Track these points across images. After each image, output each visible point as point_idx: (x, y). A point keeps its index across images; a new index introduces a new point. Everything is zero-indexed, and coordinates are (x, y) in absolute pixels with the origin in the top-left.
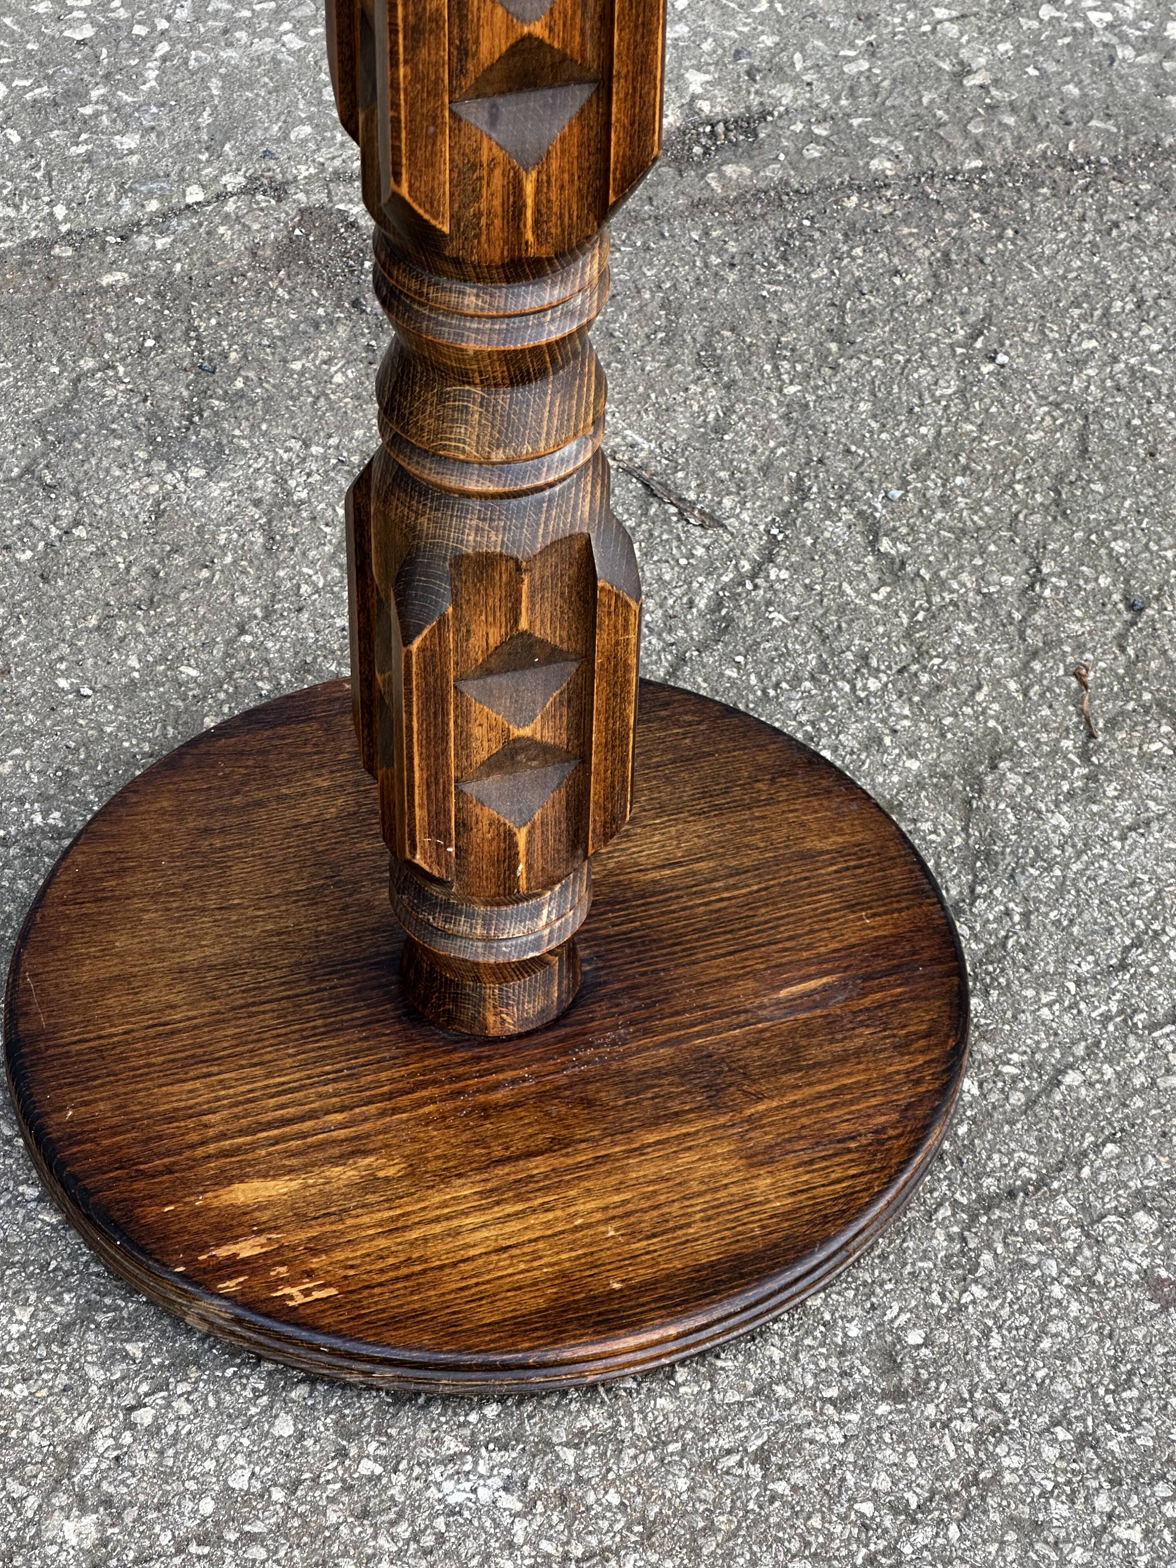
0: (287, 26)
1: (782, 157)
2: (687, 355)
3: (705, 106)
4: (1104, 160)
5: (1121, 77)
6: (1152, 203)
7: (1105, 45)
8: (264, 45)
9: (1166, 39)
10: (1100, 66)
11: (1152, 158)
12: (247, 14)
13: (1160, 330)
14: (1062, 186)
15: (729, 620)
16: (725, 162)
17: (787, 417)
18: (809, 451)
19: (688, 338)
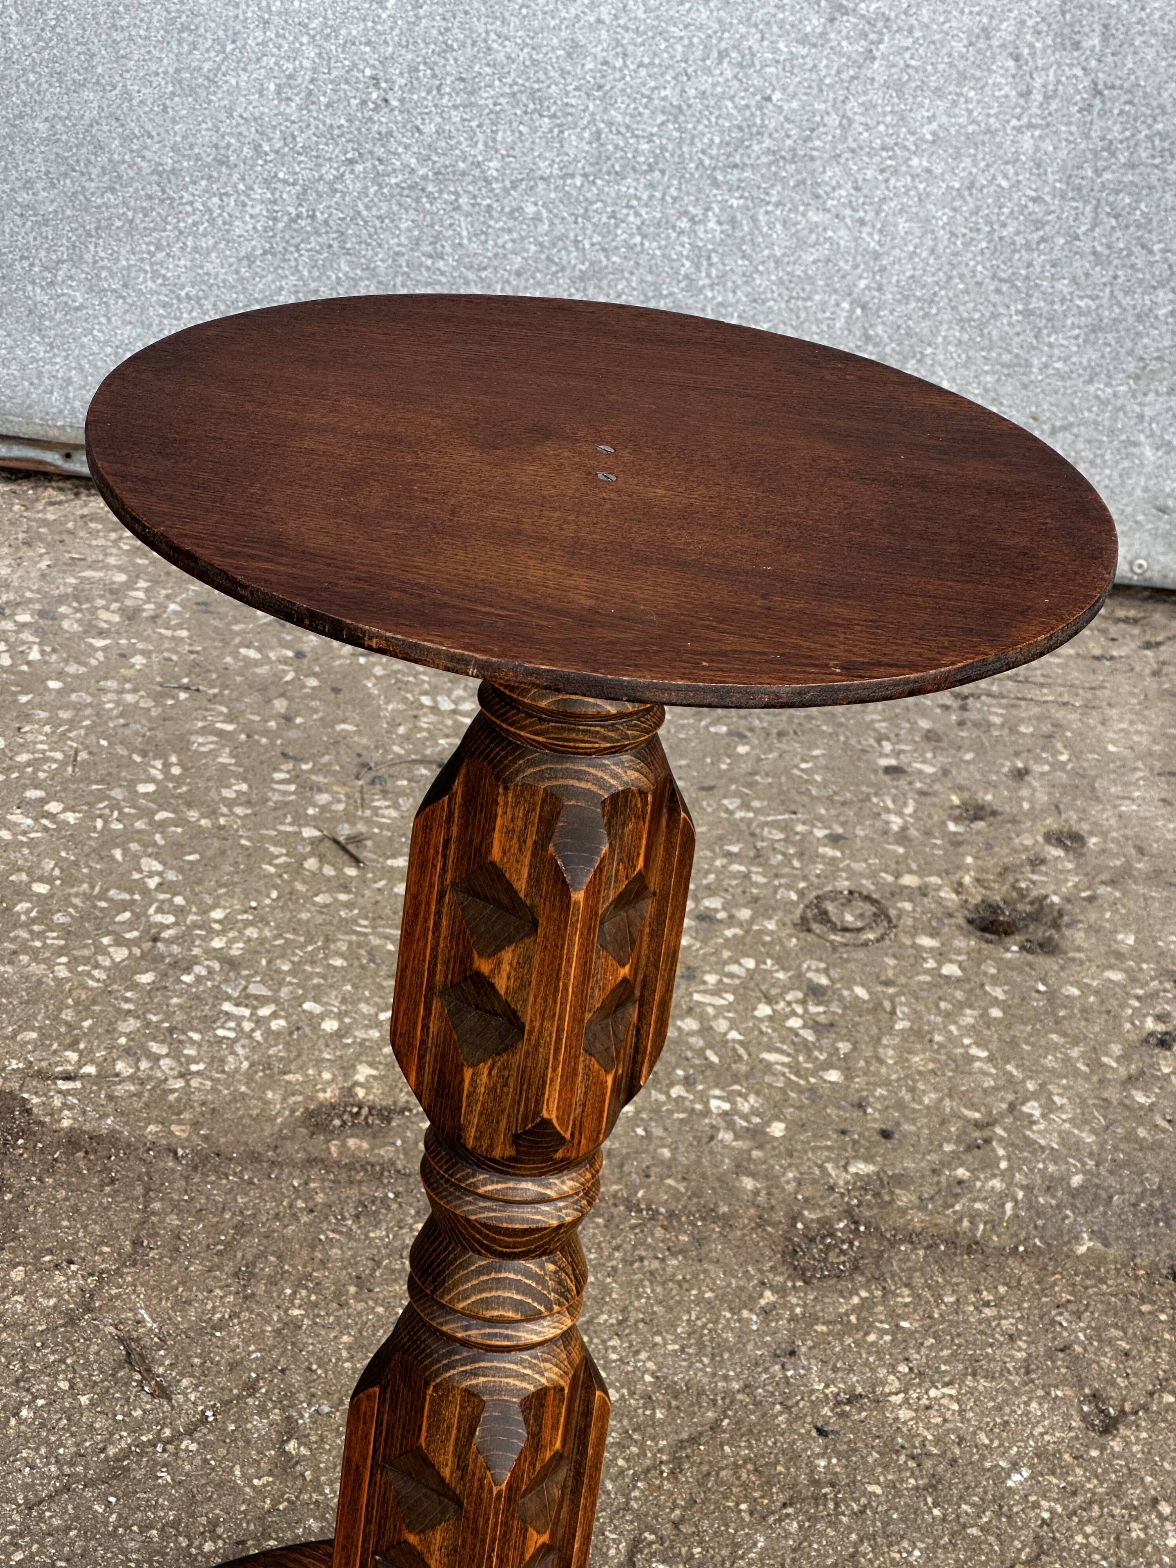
0: (64, 960)
1: (399, 1143)
2: (229, 1267)
3: (361, 1093)
4: (662, 1210)
5: (711, 1152)
6: (681, 1251)
7: (713, 1127)
8: (38, 970)
9: (766, 1133)
10: (699, 1141)
11: (702, 1219)
12: (38, 944)
13: (626, 1345)
14: (617, 1220)
15: (126, 1469)
16: (352, 1136)
17: (278, 1332)
18: (278, 1361)
19: (239, 1254)
